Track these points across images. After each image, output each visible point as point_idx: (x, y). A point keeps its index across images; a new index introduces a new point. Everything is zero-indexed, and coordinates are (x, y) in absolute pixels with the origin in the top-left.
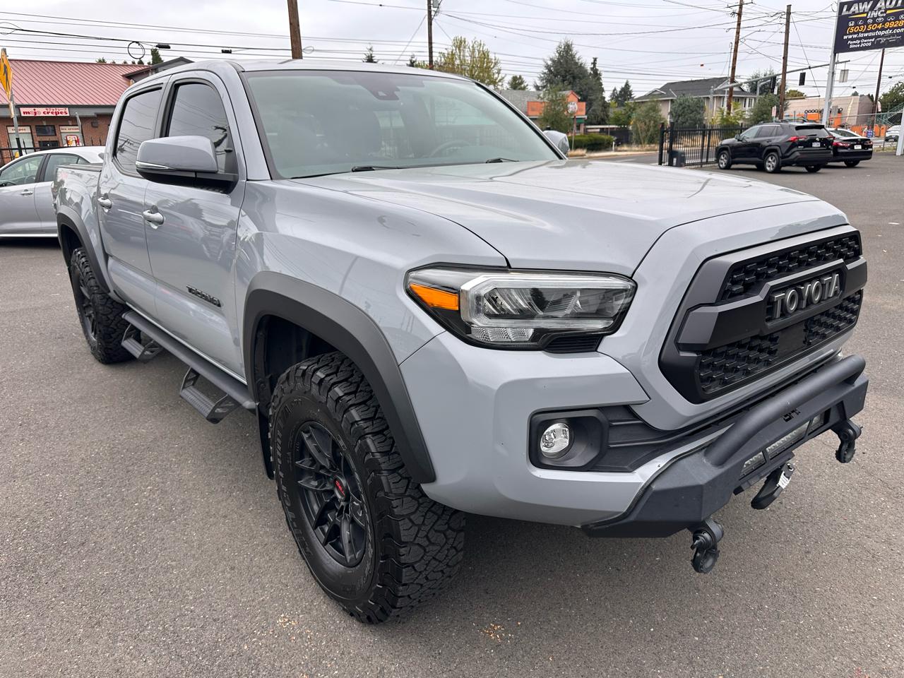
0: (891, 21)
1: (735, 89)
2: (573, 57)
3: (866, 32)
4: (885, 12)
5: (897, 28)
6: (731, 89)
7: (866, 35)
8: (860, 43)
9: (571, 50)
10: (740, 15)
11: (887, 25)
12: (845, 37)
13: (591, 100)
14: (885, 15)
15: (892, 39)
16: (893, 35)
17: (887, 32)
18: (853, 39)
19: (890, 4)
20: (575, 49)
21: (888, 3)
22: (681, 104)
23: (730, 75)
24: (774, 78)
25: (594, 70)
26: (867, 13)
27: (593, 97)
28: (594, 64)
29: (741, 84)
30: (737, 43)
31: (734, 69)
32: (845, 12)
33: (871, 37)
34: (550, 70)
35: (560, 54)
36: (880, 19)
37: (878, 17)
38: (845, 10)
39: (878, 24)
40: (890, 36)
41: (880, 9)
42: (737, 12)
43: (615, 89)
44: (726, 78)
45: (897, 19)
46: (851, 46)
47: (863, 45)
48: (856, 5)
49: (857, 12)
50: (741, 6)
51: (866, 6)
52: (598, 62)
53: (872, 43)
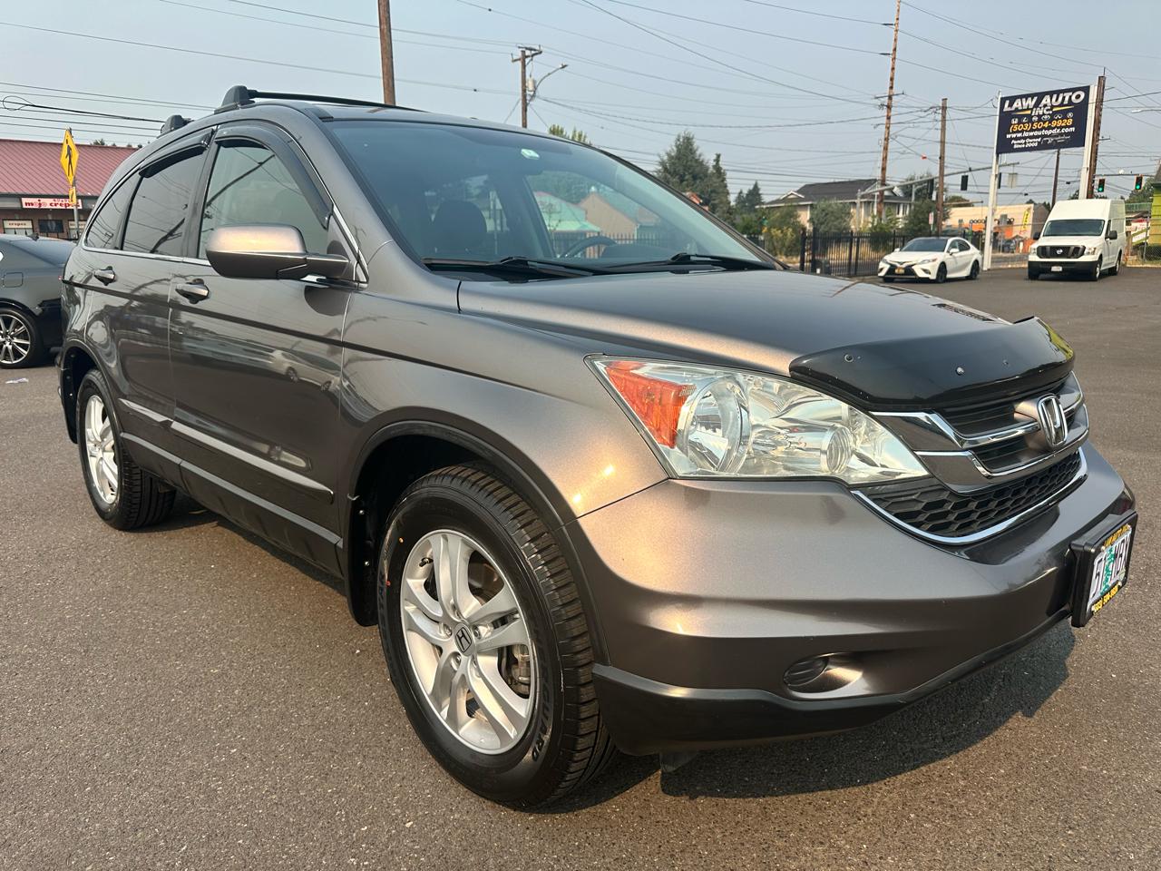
0: (1057, 120)
1: (886, 193)
2: (692, 152)
3: (1032, 130)
4: (1052, 109)
5: (1065, 127)
6: (882, 193)
7: (1031, 134)
8: (1025, 143)
9: (692, 145)
10: (889, 107)
11: (1054, 124)
12: (1008, 136)
13: (715, 204)
14: (1051, 112)
15: (1060, 140)
16: (1061, 134)
17: (1054, 131)
18: (1016, 139)
19: (1057, 100)
20: (696, 143)
21: (1054, 99)
22: (823, 210)
23: (880, 177)
24: (931, 182)
25: (717, 168)
26: (1032, 109)
27: (717, 201)
28: (717, 160)
29: (893, 188)
30: (887, 139)
31: (884, 169)
32: (1006, 108)
33: (1037, 137)
34: (666, 169)
35: (677, 147)
36: (1046, 117)
37: (1044, 114)
38: (1006, 105)
39: (1044, 122)
40: (1057, 137)
41: (1045, 106)
42: (886, 104)
43: (741, 192)
44: (875, 180)
45: (1065, 117)
46: (1015, 146)
47: (1028, 145)
48: (1018, 101)
49: (1020, 108)
50: (890, 97)
51: (1031, 102)
52: (721, 158)
53: (1039, 143)
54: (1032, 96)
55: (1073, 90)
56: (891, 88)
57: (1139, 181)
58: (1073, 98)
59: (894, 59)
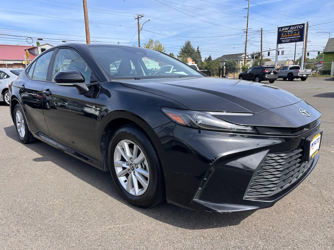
0: (295, 33)
1: (247, 57)
2: (190, 46)
3: (288, 37)
4: (293, 30)
5: (297, 36)
6: (245, 57)
8: (286, 41)
9: (190, 44)
11: (294, 35)
12: (281, 39)
13: (197, 61)
14: (293, 31)
16: (296, 38)
18: (283, 39)
19: (295, 28)
22: (228, 62)
23: (245, 52)
24: (259, 53)
25: (198, 51)
26: (287, 31)
27: (198, 60)
28: (198, 49)
29: (248, 55)
30: (246, 42)
31: (246, 50)
33: (289, 39)
34: (183, 51)
35: (186, 45)
37: (291, 32)
38: (280, 30)
39: (291, 34)
40: (295, 38)
41: (291, 30)
42: (246, 31)
43: (206, 58)
44: (243, 54)
46: (283, 42)
48: (283, 28)
49: (284, 30)
50: (247, 29)
51: (287, 29)
53: (290, 41)
54: (287, 27)
55: (300, 25)
56: (247, 27)
57: (319, 53)
58: (300, 27)
59: (248, 18)
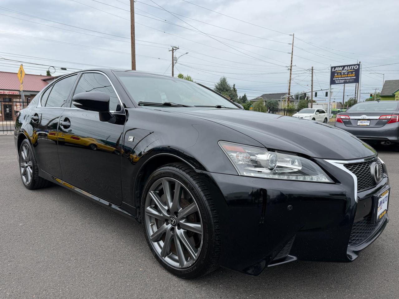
1: (290, 98)
2: (226, 83)
3: (341, 77)
4: (348, 71)
5: (353, 77)
6: (289, 97)
7: (341, 78)
8: (339, 81)
9: (225, 80)
10: (291, 70)
11: (349, 75)
12: (334, 79)
15: (351, 80)
16: (351, 79)
17: (349, 78)
18: (337, 80)
19: (349, 68)
20: (227, 80)
21: (348, 68)
22: (269, 103)
24: (305, 94)
25: (234, 89)
26: (341, 71)
28: (234, 86)
29: (293, 96)
30: (290, 80)
31: (289, 90)
33: (343, 79)
34: (217, 88)
35: (221, 81)
36: (346, 73)
37: (345, 72)
38: (333, 69)
39: (346, 75)
41: (346, 70)
42: (290, 69)
43: (240, 97)
44: (287, 93)
45: (352, 73)
46: (336, 82)
47: (340, 82)
48: (337, 68)
49: (338, 70)
50: (291, 67)
51: (341, 69)
52: (235, 85)
53: (344, 81)
54: (341, 66)
55: (355, 65)
56: (291, 64)
57: (371, 95)
58: (355, 67)
59: (292, 55)
